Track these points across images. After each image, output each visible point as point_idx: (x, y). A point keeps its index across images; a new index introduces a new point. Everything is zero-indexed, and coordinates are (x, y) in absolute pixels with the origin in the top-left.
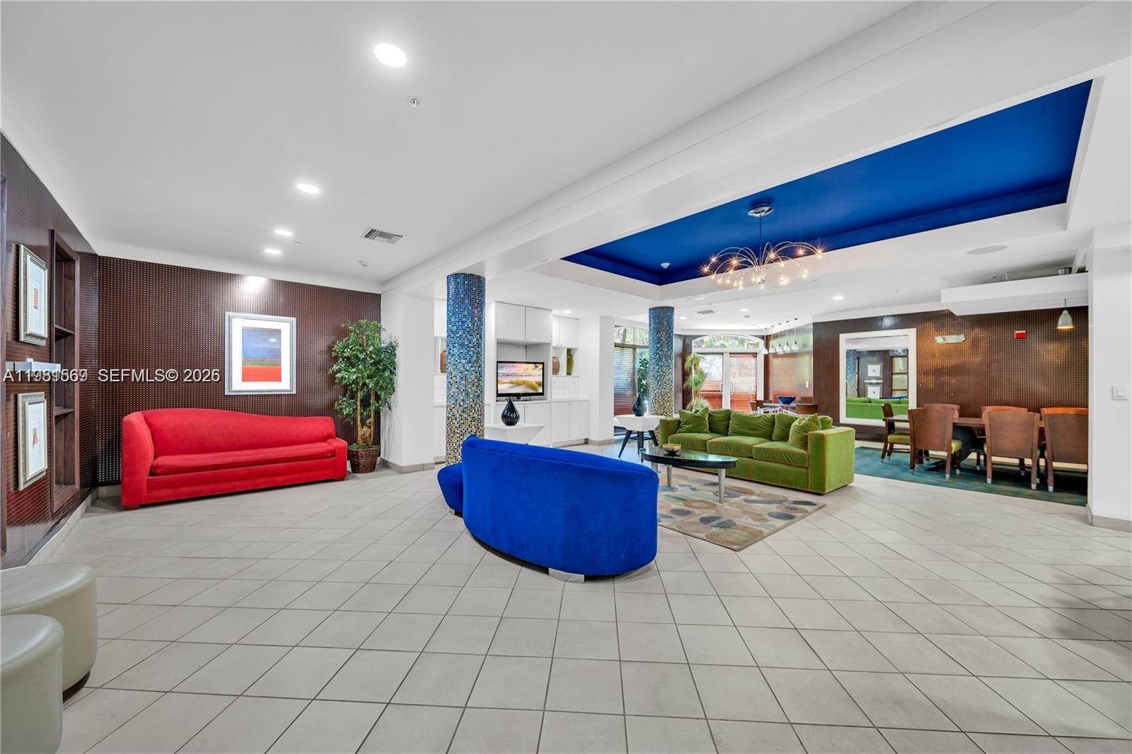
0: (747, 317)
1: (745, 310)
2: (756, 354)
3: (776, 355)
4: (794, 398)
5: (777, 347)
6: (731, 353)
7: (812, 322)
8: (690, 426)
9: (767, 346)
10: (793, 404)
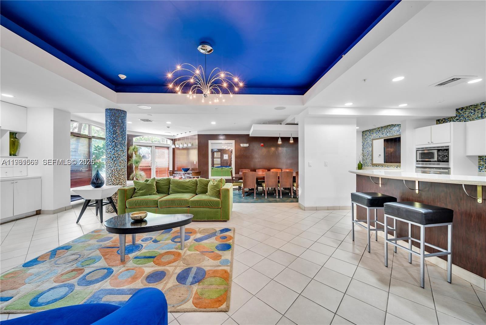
0: (168, 127)
1: (169, 123)
2: (169, 147)
3: (178, 149)
4: (189, 169)
5: (179, 145)
6: (156, 147)
7: (197, 134)
8: (143, 191)
9: (174, 143)
10: (188, 172)
